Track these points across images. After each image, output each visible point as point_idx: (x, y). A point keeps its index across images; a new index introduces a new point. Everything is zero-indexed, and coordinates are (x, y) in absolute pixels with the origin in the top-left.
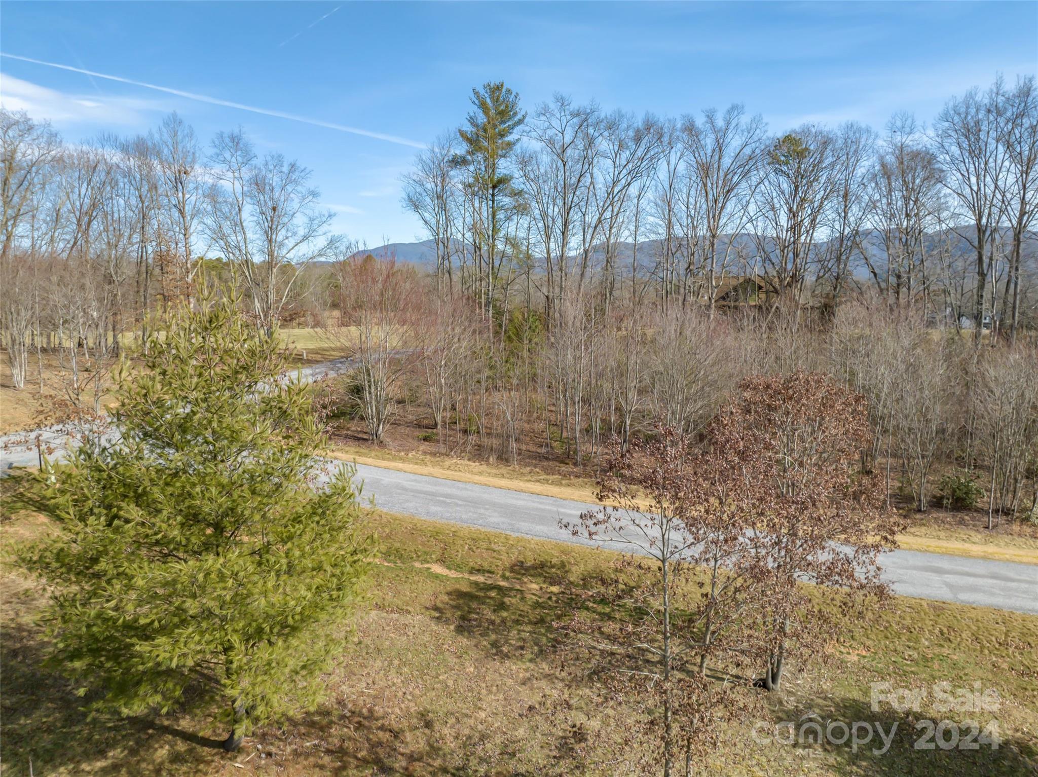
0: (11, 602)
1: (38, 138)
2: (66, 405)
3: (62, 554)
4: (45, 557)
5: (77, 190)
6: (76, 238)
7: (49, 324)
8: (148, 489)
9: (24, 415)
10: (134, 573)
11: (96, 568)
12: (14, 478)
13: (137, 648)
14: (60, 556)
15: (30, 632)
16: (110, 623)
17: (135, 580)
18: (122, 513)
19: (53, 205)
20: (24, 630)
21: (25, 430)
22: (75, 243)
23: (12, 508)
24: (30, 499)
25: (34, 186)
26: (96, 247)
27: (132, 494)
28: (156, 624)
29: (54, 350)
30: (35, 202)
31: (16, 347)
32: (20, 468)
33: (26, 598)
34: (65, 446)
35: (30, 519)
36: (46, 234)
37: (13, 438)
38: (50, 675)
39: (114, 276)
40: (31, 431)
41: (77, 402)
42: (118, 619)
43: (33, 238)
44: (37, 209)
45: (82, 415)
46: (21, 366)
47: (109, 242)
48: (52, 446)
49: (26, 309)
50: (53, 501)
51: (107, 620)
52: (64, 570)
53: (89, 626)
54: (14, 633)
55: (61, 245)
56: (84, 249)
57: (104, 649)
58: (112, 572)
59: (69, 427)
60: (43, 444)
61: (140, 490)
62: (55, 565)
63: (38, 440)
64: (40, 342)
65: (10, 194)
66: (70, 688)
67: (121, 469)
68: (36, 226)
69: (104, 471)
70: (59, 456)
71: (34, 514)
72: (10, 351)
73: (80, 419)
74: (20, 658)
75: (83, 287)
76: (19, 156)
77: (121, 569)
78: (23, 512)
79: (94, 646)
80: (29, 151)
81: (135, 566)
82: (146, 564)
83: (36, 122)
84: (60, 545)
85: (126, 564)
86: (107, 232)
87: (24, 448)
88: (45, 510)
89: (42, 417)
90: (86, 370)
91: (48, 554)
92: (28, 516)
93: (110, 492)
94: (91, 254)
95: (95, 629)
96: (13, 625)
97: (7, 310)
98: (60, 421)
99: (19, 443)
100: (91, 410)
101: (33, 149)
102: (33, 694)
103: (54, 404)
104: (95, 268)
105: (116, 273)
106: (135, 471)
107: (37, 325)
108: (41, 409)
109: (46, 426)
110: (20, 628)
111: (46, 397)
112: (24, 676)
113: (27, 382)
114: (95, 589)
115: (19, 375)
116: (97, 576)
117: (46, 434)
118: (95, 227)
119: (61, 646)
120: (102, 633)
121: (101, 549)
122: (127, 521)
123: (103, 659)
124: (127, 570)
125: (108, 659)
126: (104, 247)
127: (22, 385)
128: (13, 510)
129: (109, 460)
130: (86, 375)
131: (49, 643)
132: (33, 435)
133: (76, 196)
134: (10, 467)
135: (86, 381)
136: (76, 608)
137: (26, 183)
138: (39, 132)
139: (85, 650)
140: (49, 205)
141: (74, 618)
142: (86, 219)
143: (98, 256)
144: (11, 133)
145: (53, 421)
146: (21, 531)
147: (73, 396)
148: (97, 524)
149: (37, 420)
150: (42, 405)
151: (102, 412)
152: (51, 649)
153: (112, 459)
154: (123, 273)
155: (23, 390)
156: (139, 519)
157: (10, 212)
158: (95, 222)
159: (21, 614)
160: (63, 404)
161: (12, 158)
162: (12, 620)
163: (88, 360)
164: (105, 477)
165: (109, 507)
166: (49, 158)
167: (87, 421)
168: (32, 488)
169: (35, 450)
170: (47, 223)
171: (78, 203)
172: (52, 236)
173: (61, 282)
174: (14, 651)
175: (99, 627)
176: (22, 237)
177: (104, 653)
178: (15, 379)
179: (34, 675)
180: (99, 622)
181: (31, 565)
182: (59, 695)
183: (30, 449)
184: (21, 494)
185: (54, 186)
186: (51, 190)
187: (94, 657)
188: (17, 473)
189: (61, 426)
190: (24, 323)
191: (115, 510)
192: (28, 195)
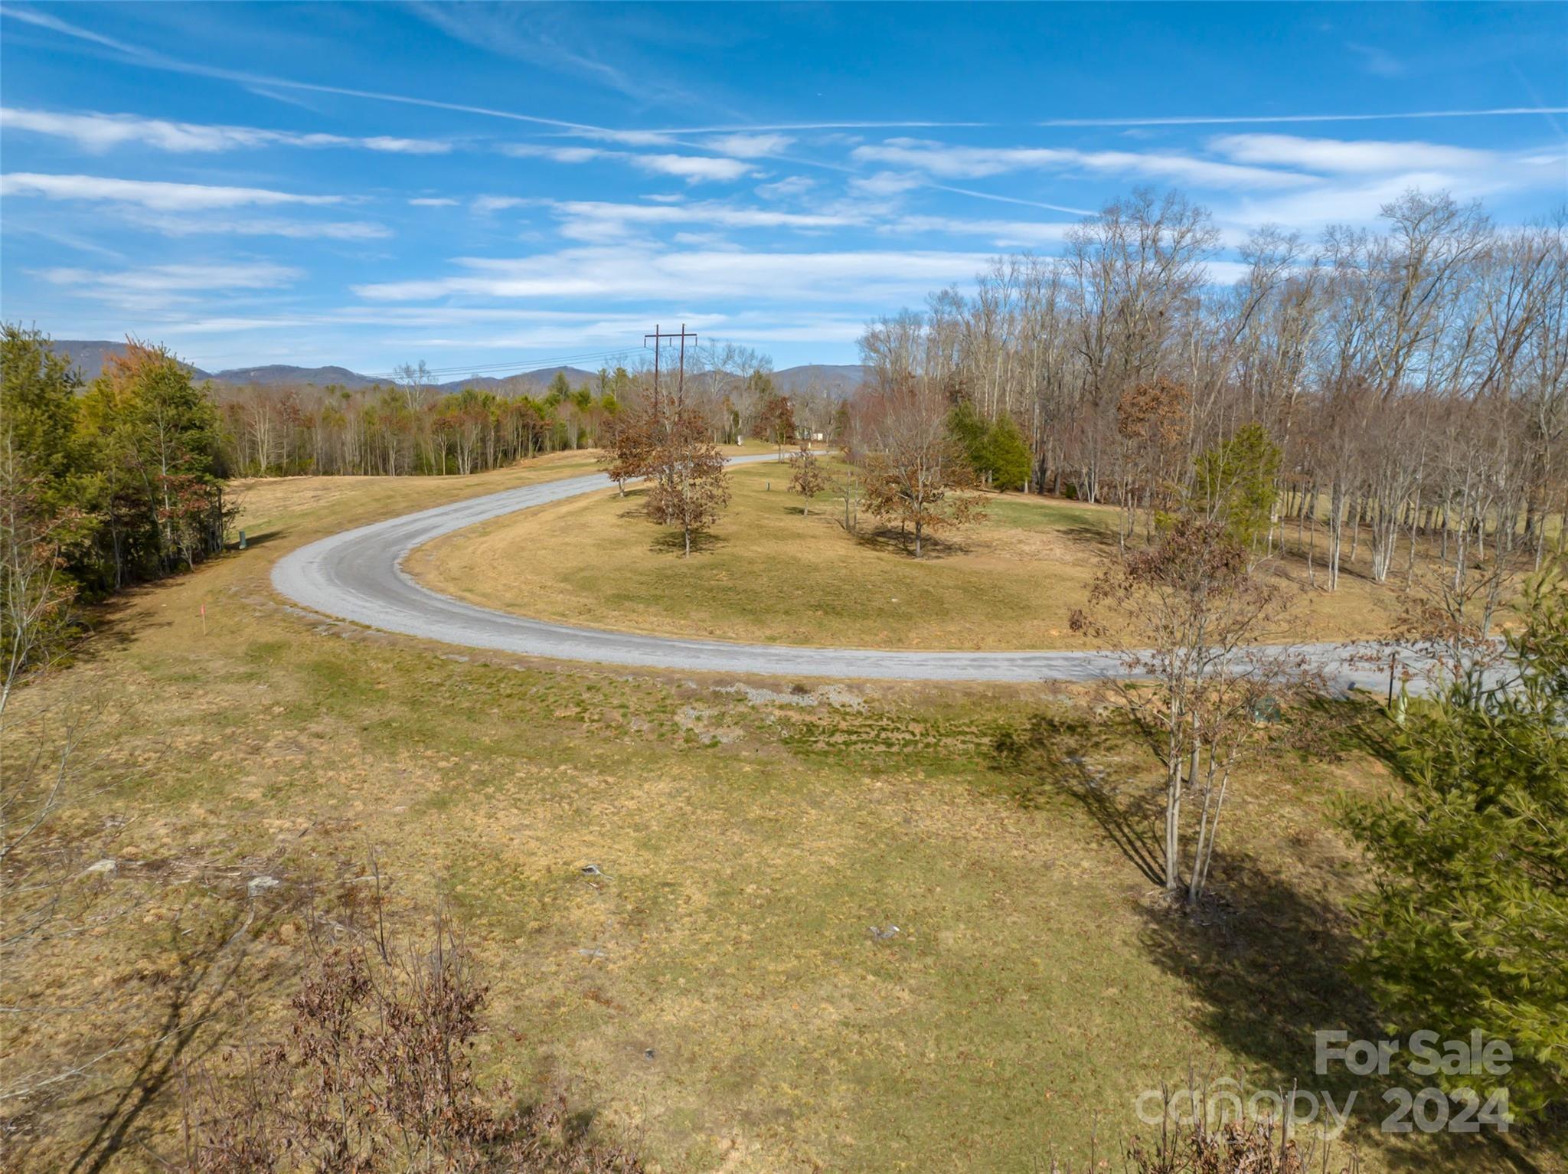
0: (1321, 868)
1: (1459, 229)
2: (1441, 616)
3: (1402, 830)
4: (1379, 826)
5: (1505, 298)
6: (1492, 371)
7: (1432, 494)
8: (1552, 773)
9: (1380, 622)
10: (1504, 893)
11: (1447, 866)
12: (1353, 703)
13: (1486, 1004)
14: (1400, 831)
15: (1337, 916)
16: (1451, 952)
17: (1505, 903)
18: (1502, 798)
19: (1466, 324)
20: (1330, 911)
21: (1380, 642)
22: (1490, 378)
23: (1344, 743)
24: (1369, 737)
25: (1443, 297)
26: (1519, 383)
27: (1522, 773)
28: (1525, 982)
29: (1437, 533)
30: (1441, 321)
31: (1384, 525)
32: (1363, 692)
33: (1342, 870)
34: (1428, 675)
35: (1364, 764)
36: (1449, 365)
37: (1362, 651)
38: (1351, 986)
39: (1544, 427)
40: (1387, 645)
41: (1457, 615)
42: (1465, 951)
43: (1430, 372)
44: (1442, 331)
45: (1461, 635)
46: (1386, 551)
47: (1544, 375)
48: (1411, 671)
49: (1405, 472)
50: (1403, 753)
51: (1448, 946)
52: (1400, 852)
53: (1419, 943)
54: (1318, 909)
55: (1470, 380)
56: (1502, 387)
57: (1433, 984)
58: (1468, 880)
59: (1440, 647)
60: (1400, 667)
61: (1539, 770)
62: (1390, 840)
63: (1394, 660)
64: (1418, 519)
65: (1410, 310)
66: (1373, 1014)
67: (1513, 731)
68: (1436, 355)
69: (1485, 727)
70: (1418, 687)
71: (1371, 759)
72: (1376, 529)
73: (1457, 640)
74: (1319, 946)
75: (1492, 443)
76: (1429, 256)
77: (1484, 881)
78: (1356, 752)
79: (1422, 975)
80: (1444, 249)
81: (1509, 883)
82: (1526, 886)
83: (1460, 205)
84: (1401, 816)
85: (1493, 876)
86: (1544, 358)
87: (1374, 667)
88: (1386, 758)
89: (1404, 628)
90: (1477, 567)
91: (1384, 823)
92: (1361, 759)
93: (1489, 761)
94: (1513, 391)
95: (1428, 951)
96: (1318, 899)
97: (1381, 472)
98: (1426, 637)
99: (1370, 659)
100: (1477, 629)
101: (1450, 245)
102: (1325, 1000)
103: (1424, 612)
104: (1515, 416)
105: (1548, 422)
106: (1535, 740)
107: (1416, 496)
108: (1404, 615)
109: (1408, 641)
110: (1326, 907)
111: (1414, 601)
112: (1319, 970)
113: (1391, 573)
114: (1439, 894)
115: (1381, 564)
116: (1446, 876)
117: (1405, 653)
118: (1526, 351)
119: (1376, 953)
120: (1438, 961)
121: (1459, 840)
122: (1509, 813)
123: (1429, 997)
124: (1494, 885)
125: (1437, 1001)
126: (1535, 381)
127: (1383, 578)
128: (1345, 747)
129: (1496, 711)
130: (1476, 574)
131: (1360, 942)
132: (1388, 650)
133: (1502, 307)
134: (1351, 687)
135: (1476, 585)
136: (1407, 911)
137: (1433, 294)
138: (1462, 220)
139: (1406, 973)
140: (1460, 322)
141: (1403, 925)
142: (1512, 341)
143: (1524, 396)
144: (1423, 226)
145: (1418, 636)
146: (1350, 778)
147: (1454, 606)
148: (1460, 803)
149: (1396, 631)
150: (1407, 611)
151: (1493, 635)
152: (1361, 952)
153: (1502, 712)
154: (1559, 422)
155: (1382, 585)
156: (1529, 814)
157: (1405, 336)
158: (1527, 345)
159: (1330, 889)
160: (1435, 614)
161: (1419, 260)
162: (1319, 891)
163: (1481, 552)
164: (1486, 737)
165: (1484, 784)
166: (1471, 254)
167: (1465, 645)
168: (1373, 722)
169: (1387, 672)
170: (1453, 350)
171: (1504, 318)
172: (1457, 369)
173: (1462, 435)
174: (1314, 932)
175: (1435, 951)
176: (1415, 370)
177: (1434, 990)
178: (1375, 569)
179: (1331, 976)
180: (1436, 943)
181: (1358, 830)
182: (1358, 1016)
183: (1381, 670)
184: (1358, 727)
185: (1471, 294)
186: (1466, 300)
187: (1417, 988)
188: (1359, 698)
189: (1428, 645)
190: (1399, 493)
191: (1491, 790)
192: (1434, 312)
